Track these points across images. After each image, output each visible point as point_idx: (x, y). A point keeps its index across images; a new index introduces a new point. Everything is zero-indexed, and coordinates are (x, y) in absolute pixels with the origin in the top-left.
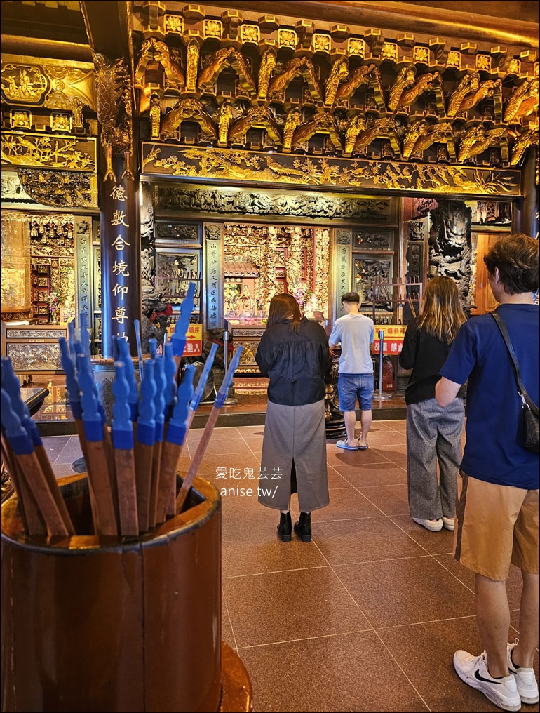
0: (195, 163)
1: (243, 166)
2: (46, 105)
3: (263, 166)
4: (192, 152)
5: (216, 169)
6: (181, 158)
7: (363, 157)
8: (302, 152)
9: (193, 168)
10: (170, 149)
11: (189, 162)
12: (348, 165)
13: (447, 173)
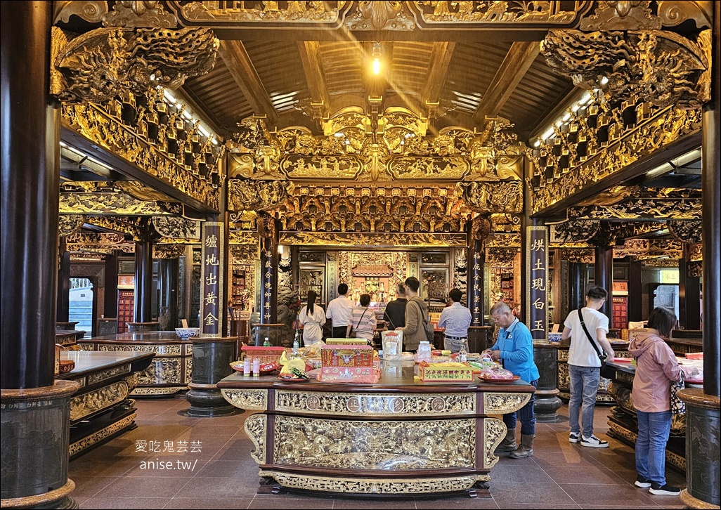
0: (302, 239)
1: (323, 239)
2: (241, 219)
3: (332, 238)
4: (301, 234)
5: (310, 241)
6: (296, 237)
7: (381, 231)
8: (352, 231)
9: (301, 241)
10: (291, 233)
11: (299, 238)
12: (374, 235)
13: (425, 237)
